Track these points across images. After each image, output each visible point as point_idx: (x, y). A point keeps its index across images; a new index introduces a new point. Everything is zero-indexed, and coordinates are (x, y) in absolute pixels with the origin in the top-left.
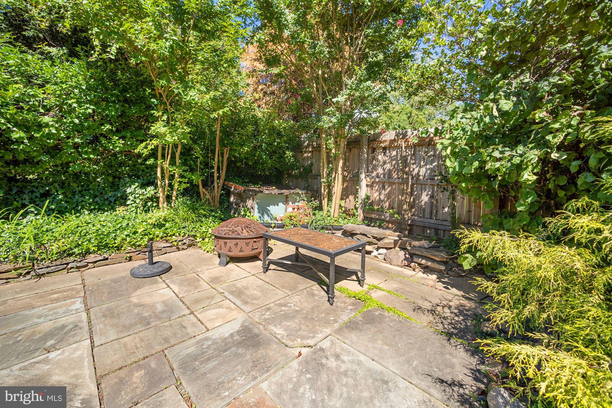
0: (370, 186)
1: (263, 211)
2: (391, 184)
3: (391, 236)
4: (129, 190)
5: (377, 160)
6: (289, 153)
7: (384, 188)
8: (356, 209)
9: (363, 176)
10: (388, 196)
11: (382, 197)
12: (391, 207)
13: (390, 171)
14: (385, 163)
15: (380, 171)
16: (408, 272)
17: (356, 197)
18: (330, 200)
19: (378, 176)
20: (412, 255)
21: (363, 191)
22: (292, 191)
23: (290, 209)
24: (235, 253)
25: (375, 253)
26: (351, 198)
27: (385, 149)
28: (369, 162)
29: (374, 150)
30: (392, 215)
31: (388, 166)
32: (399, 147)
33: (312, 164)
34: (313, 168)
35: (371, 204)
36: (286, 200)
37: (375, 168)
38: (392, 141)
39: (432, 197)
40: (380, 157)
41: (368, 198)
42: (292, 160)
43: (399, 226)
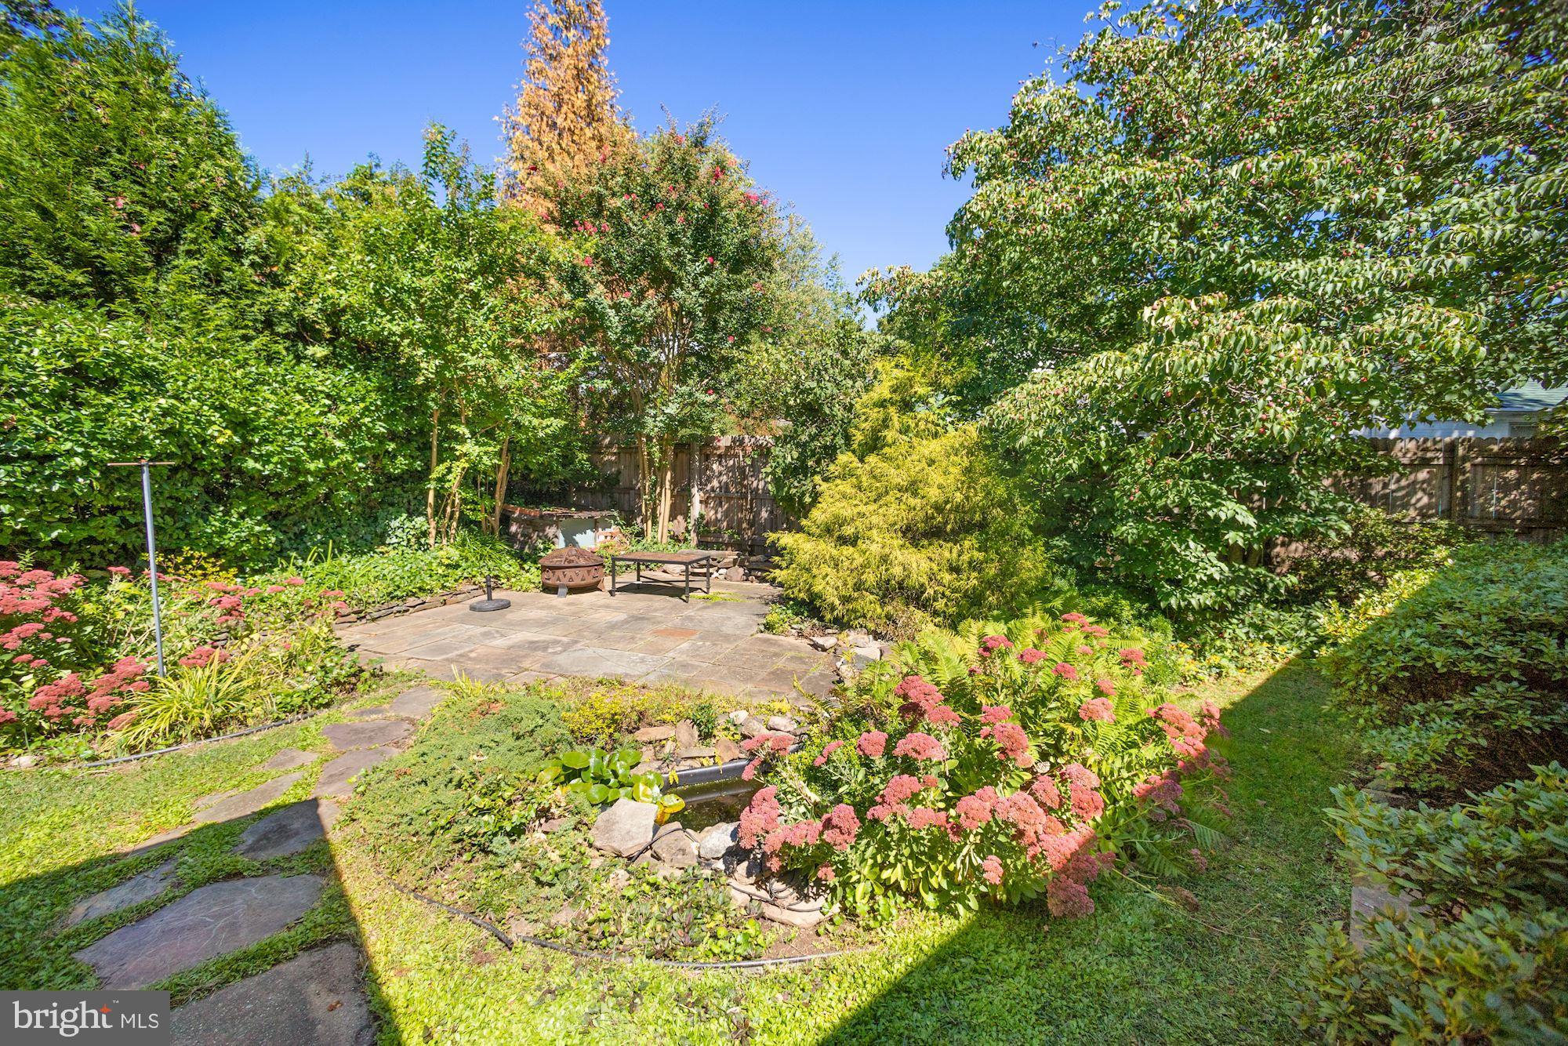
0: (705, 502)
1: (570, 542)
2: (729, 499)
3: (731, 555)
4: (395, 524)
5: (712, 470)
6: (582, 456)
7: (720, 505)
8: (688, 531)
9: (695, 490)
10: (726, 514)
11: (719, 516)
12: (729, 527)
13: (726, 484)
14: (720, 474)
15: (715, 483)
16: (747, 584)
17: (686, 517)
18: (655, 523)
19: (713, 490)
20: (750, 570)
21: (696, 509)
22: (604, 513)
23: (602, 538)
24: (577, 582)
25: (716, 574)
26: (680, 518)
27: (720, 456)
28: (702, 472)
29: (707, 457)
30: (731, 537)
31: (724, 478)
32: (736, 456)
33: (619, 472)
34: (621, 478)
35: (707, 524)
36: (595, 525)
37: (709, 480)
38: (728, 448)
39: (771, 512)
40: (715, 466)
41: (702, 517)
42: (587, 465)
43: (738, 546)
